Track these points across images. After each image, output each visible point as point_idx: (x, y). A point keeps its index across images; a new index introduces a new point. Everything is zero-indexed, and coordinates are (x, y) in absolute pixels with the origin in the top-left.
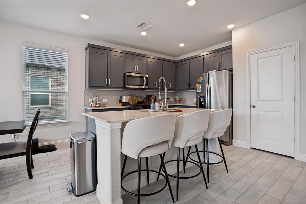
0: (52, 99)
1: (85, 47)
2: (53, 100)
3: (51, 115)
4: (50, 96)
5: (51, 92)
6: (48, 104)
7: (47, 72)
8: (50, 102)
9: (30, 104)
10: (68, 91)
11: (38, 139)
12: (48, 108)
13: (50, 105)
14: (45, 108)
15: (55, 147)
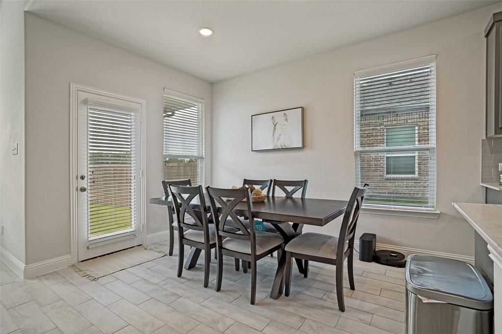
0: (419, 164)
1: (485, 30)
2: (422, 165)
3: (418, 192)
4: (417, 158)
5: (419, 150)
6: (414, 173)
7: (410, 117)
8: (417, 169)
9: (385, 173)
10: (435, 146)
11: (375, 236)
12: (412, 179)
13: (416, 175)
14: (408, 179)
15: (404, 260)
